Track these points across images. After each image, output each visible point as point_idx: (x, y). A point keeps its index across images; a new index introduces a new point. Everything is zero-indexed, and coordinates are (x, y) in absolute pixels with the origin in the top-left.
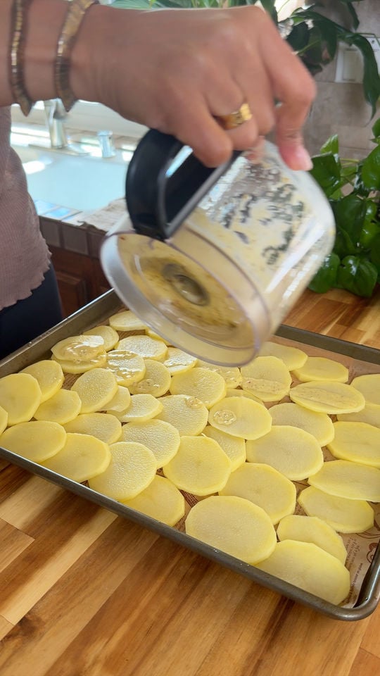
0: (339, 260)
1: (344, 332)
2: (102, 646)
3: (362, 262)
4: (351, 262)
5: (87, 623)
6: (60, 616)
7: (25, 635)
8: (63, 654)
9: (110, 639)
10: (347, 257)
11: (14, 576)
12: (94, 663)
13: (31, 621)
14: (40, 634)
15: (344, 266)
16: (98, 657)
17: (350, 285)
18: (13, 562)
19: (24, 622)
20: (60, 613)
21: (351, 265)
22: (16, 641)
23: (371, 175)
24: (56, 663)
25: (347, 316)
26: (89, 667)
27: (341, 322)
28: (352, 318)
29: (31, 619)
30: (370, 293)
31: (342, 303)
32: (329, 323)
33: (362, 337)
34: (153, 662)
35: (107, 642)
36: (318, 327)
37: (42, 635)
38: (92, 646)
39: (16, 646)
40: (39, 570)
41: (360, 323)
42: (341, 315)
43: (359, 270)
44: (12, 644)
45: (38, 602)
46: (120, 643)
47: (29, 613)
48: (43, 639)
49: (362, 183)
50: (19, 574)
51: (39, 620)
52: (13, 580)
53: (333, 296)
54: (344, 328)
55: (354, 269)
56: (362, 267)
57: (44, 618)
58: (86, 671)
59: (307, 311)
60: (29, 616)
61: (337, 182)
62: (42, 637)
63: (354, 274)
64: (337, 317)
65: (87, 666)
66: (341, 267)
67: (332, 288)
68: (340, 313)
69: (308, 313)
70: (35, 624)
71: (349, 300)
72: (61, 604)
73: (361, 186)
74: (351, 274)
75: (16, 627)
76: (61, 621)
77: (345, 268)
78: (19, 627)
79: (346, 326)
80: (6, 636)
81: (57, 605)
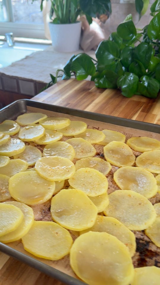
0: (138, 79)
1: (146, 115)
3: (150, 79)
4: (144, 79)
10: (143, 77)
17: (144, 92)
21: (144, 81)
23: (153, 32)
25: (145, 108)
27: (143, 111)
28: (148, 109)
30: (156, 95)
31: (141, 102)
32: (137, 112)
33: (156, 117)
36: (131, 114)
41: (153, 110)
42: (142, 108)
43: (149, 84)
53: (135, 99)
54: (145, 114)
55: (146, 84)
56: (150, 82)
59: (124, 106)
61: (134, 37)
63: (146, 86)
64: (140, 109)
66: (139, 82)
67: (135, 95)
68: (141, 107)
71: (144, 100)
77: (141, 83)
79: (146, 112)
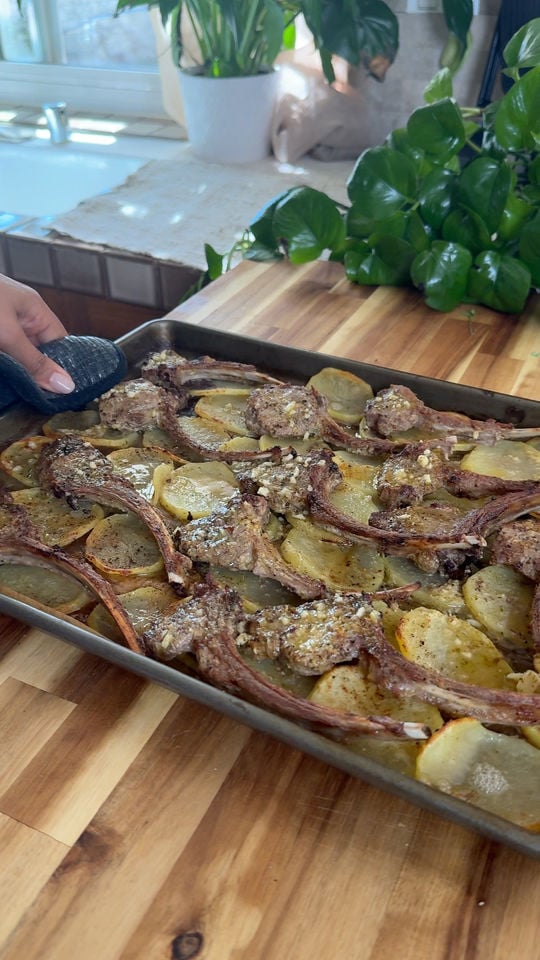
0: (470, 258)
1: (493, 364)
2: (229, 862)
3: (503, 261)
4: (487, 260)
5: (194, 829)
6: (146, 823)
7: (92, 860)
8: (165, 884)
9: (239, 851)
10: (483, 253)
11: (54, 767)
12: (222, 891)
13: (98, 837)
14: (119, 855)
15: (477, 268)
16: (226, 881)
17: (488, 297)
18: (46, 746)
19: (85, 839)
20: (145, 818)
21: (488, 266)
22: (80, 872)
23: (510, 128)
24: (156, 900)
25: (490, 341)
26: (214, 900)
27: (485, 350)
28: (499, 344)
29: (97, 833)
30: (521, 305)
31: (479, 324)
32: (467, 353)
34: (319, 879)
35: (235, 857)
37: (122, 857)
38: (211, 865)
39: (81, 880)
40: (94, 754)
41: (512, 348)
42: (481, 341)
43: (500, 273)
44: (75, 877)
45: (104, 805)
46: (257, 855)
47: (92, 824)
48: (126, 863)
49: (494, 139)
50: (61, 764)
51: (111, 833)
52: (52, 774)
53: (461, 315)
54: (489, 357)
55: (493, 273)
56: (505, 267)
57: (120, 828)
58: (210, 906)
59: (430, 337)
60: (92, 829)
62: (122, 861)
63: (494, 279)
64: (476, 344)
65: (210, 898)
66: (473, 270)
67: (459, 303)
68: (480, 338)
69: (432, 341)
70: (106, 840)
71: (489, 319)
72: (144, 804)
73: (492, 145)
74: (490, 280)
75: (73, 850)
76: (149, 831)
77: (479, 270)
78: (80, 849)
79: (493, 355)
80: (60, 867)
81: (138, 805)
